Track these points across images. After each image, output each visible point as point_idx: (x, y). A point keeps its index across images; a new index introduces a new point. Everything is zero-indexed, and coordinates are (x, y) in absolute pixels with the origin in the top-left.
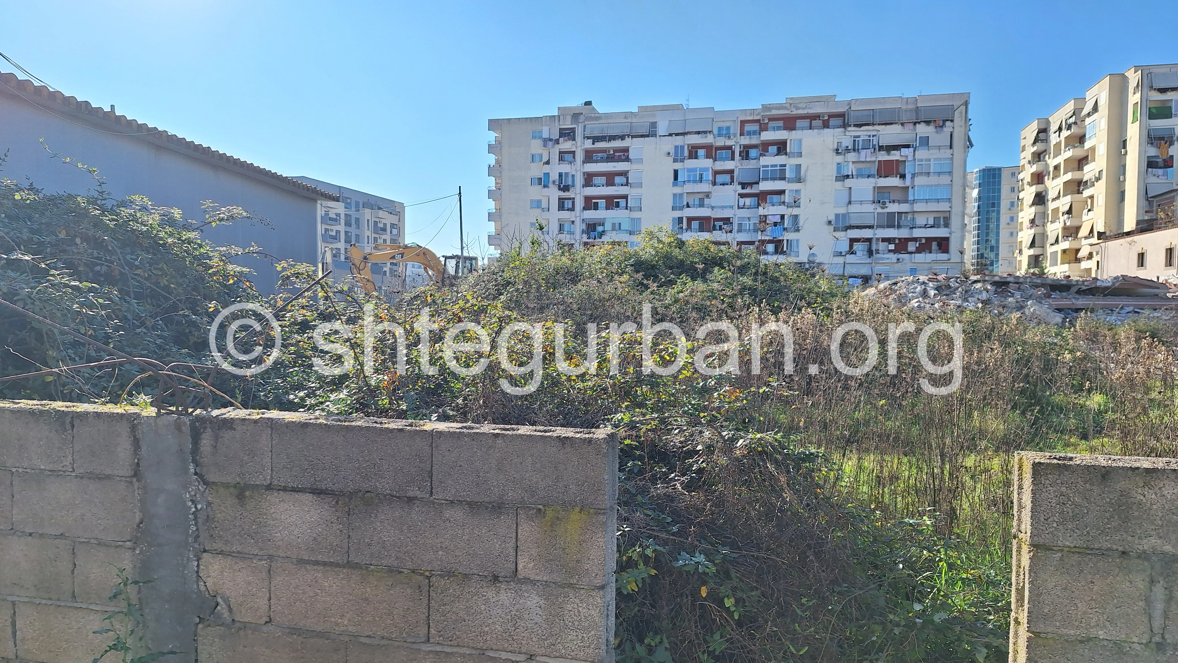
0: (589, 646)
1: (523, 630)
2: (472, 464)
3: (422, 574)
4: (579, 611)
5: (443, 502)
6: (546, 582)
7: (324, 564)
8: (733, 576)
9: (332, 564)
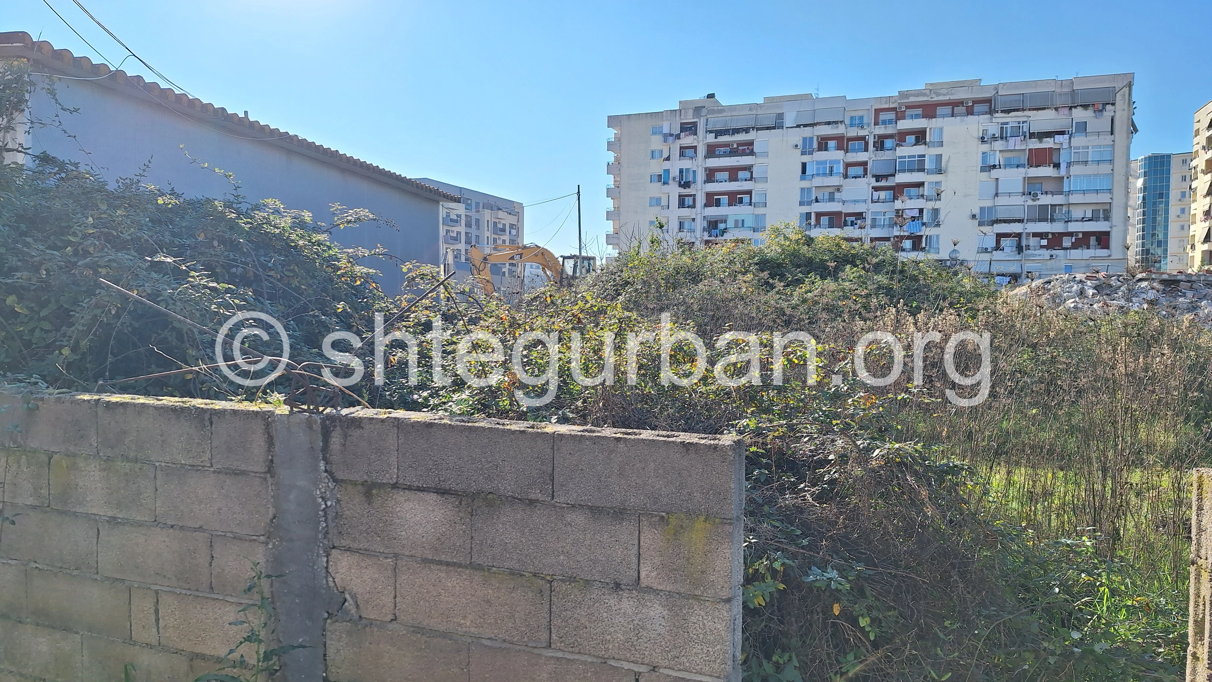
0: (715, 661)
1: (645, 640)
2: (594, 468)
3: (543, 579)
4: (704, 624)
5: (564, 505)
6: (669, 592)
7: (448, 564)
8: (868, 593)
9: (454, 564)
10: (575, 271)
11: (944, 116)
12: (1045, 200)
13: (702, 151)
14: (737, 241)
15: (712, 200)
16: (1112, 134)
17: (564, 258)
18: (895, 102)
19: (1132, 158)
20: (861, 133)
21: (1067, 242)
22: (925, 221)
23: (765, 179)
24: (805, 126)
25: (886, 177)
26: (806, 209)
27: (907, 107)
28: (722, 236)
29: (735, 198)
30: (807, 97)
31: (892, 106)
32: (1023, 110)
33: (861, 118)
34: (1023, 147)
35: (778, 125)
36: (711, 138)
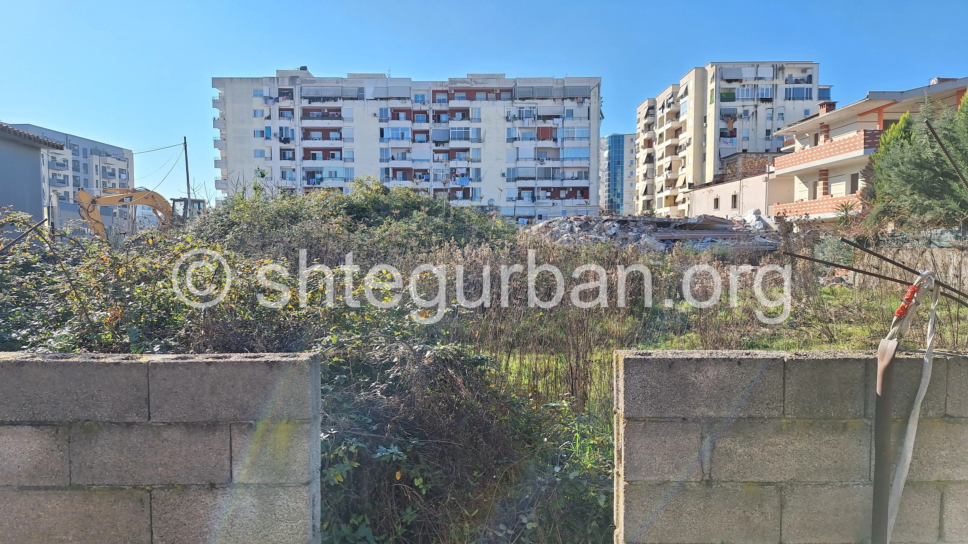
0: (298, 533)
1: (238, 526)
2: (187, 389)
3: (143, 489)
4: (288, 506)
5: (161, 424)
6: (258, 484)
7: (46, 488)
8: (421, 461)
9: (54, 488)
10: (185, 213)
11: (481, 99)
12: (549, 164)
13: (298, 113)
14: (329, 190)
15: (309, 154)
16: (589, 119)
17: (175, 201)
18: (447, 86)
19: (601, 137)
20: (424, 108)
21: (563, 194)
22: (471, 177)
23: (352, 140)
24: (381, 99)
25: (443, 143)
26: (385, 165)
27: (455, 91)
28: (319, 184)
29: (328, 154)
30: (381, 76)
31: (445, 89)
32: (533, 99)
33: (423, 96)
34: (534, 126)
35: (359, 97)
36: (305, 103)
